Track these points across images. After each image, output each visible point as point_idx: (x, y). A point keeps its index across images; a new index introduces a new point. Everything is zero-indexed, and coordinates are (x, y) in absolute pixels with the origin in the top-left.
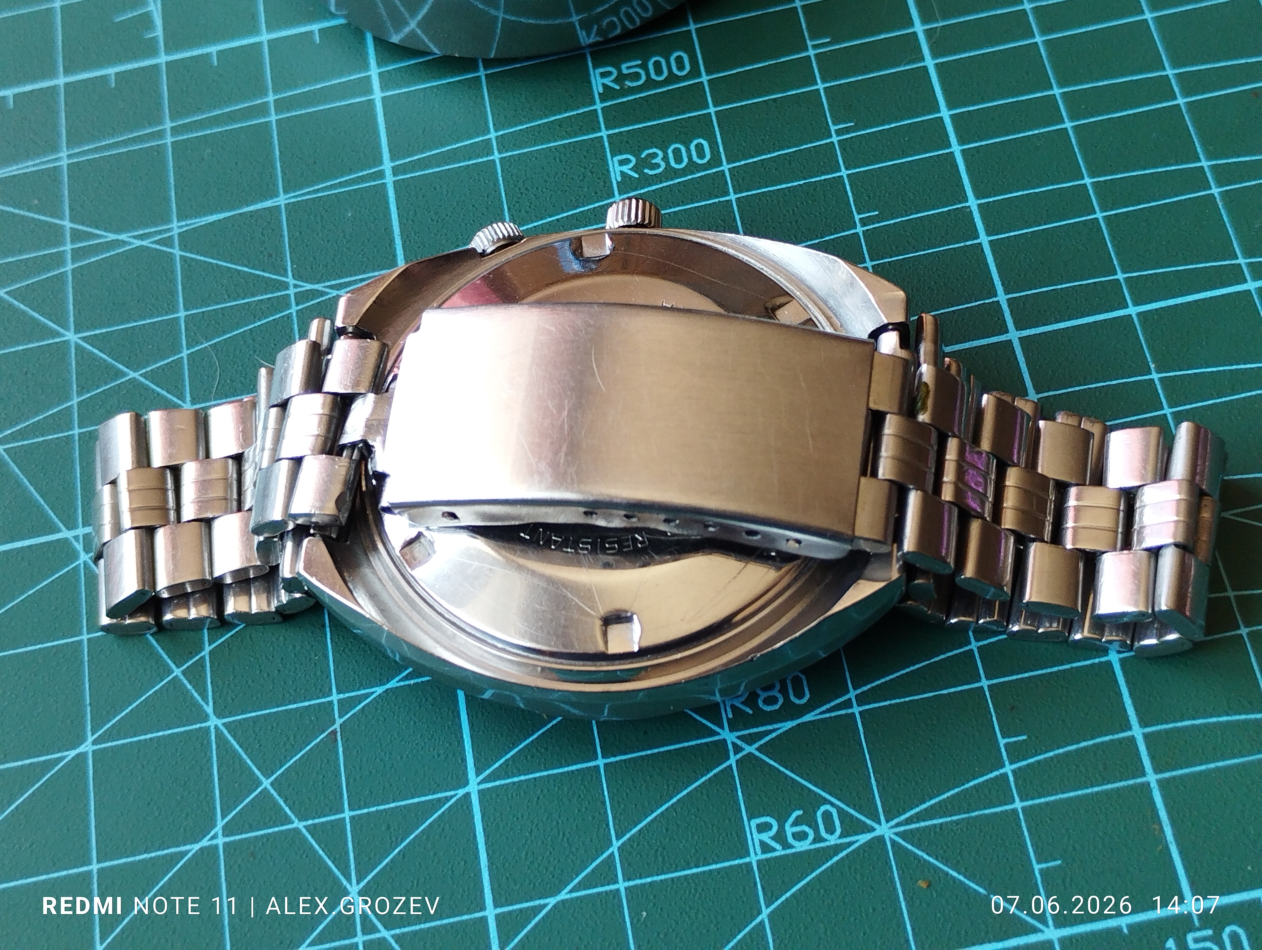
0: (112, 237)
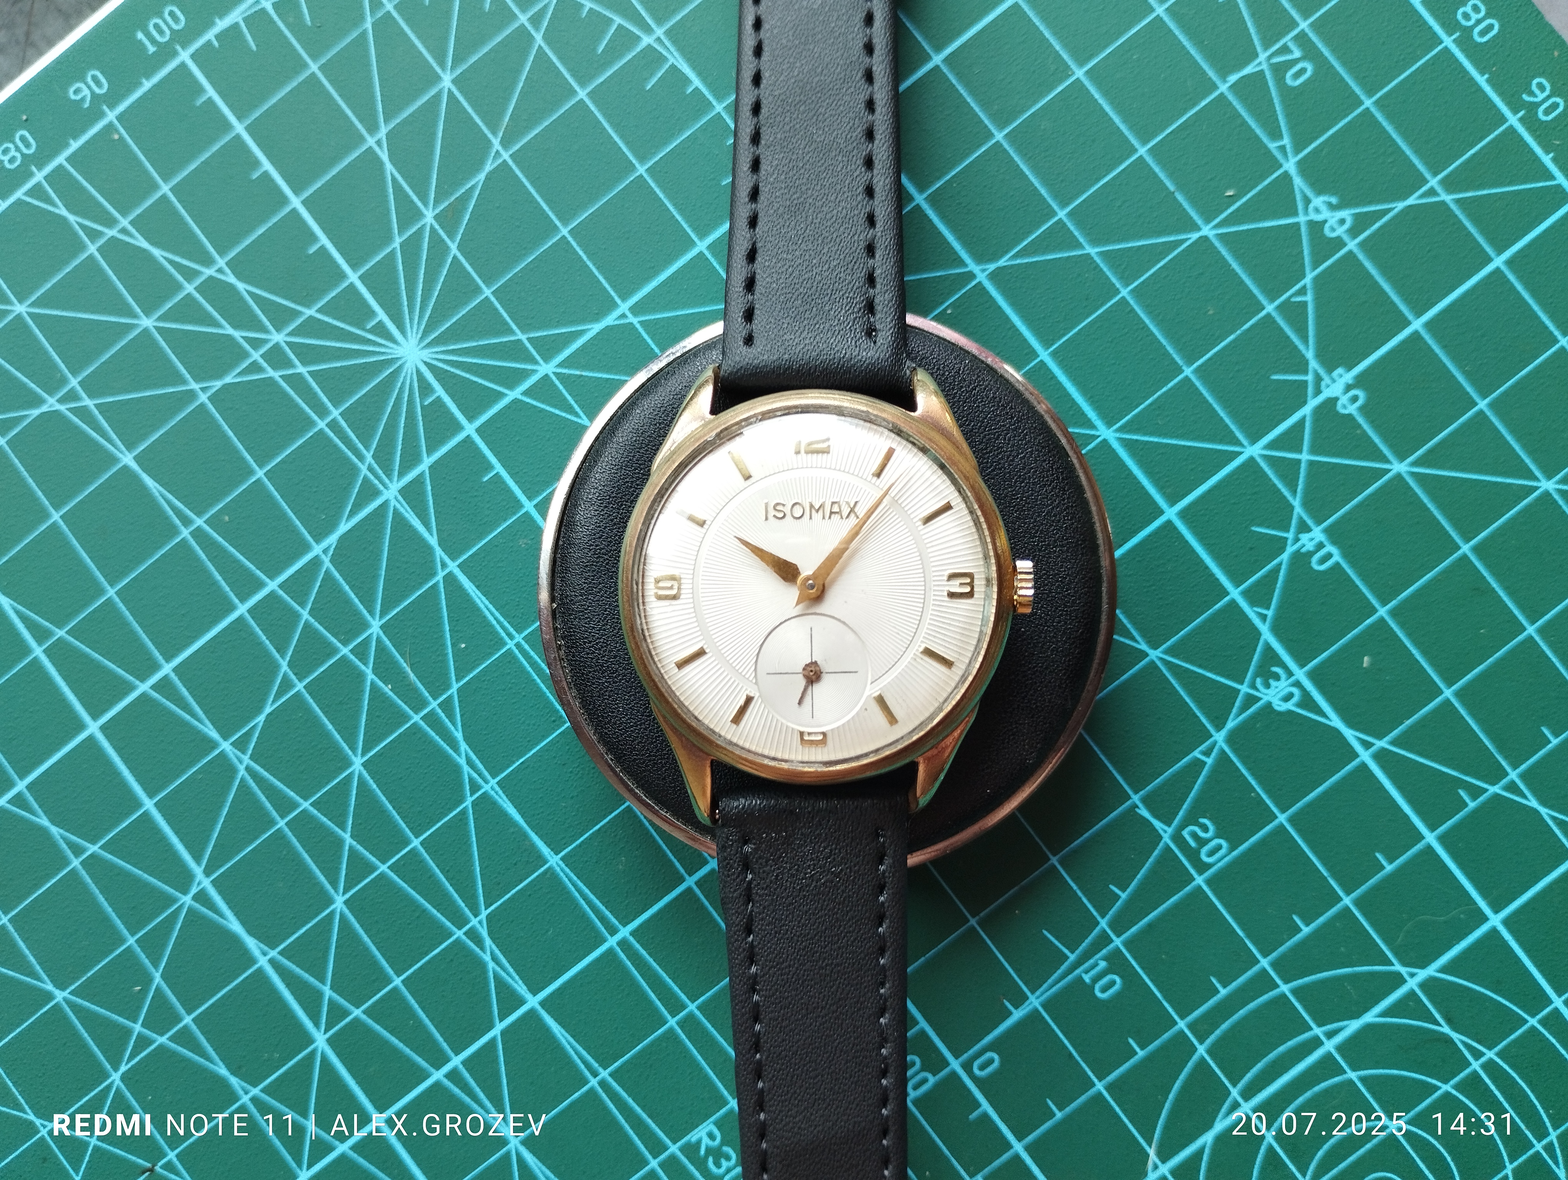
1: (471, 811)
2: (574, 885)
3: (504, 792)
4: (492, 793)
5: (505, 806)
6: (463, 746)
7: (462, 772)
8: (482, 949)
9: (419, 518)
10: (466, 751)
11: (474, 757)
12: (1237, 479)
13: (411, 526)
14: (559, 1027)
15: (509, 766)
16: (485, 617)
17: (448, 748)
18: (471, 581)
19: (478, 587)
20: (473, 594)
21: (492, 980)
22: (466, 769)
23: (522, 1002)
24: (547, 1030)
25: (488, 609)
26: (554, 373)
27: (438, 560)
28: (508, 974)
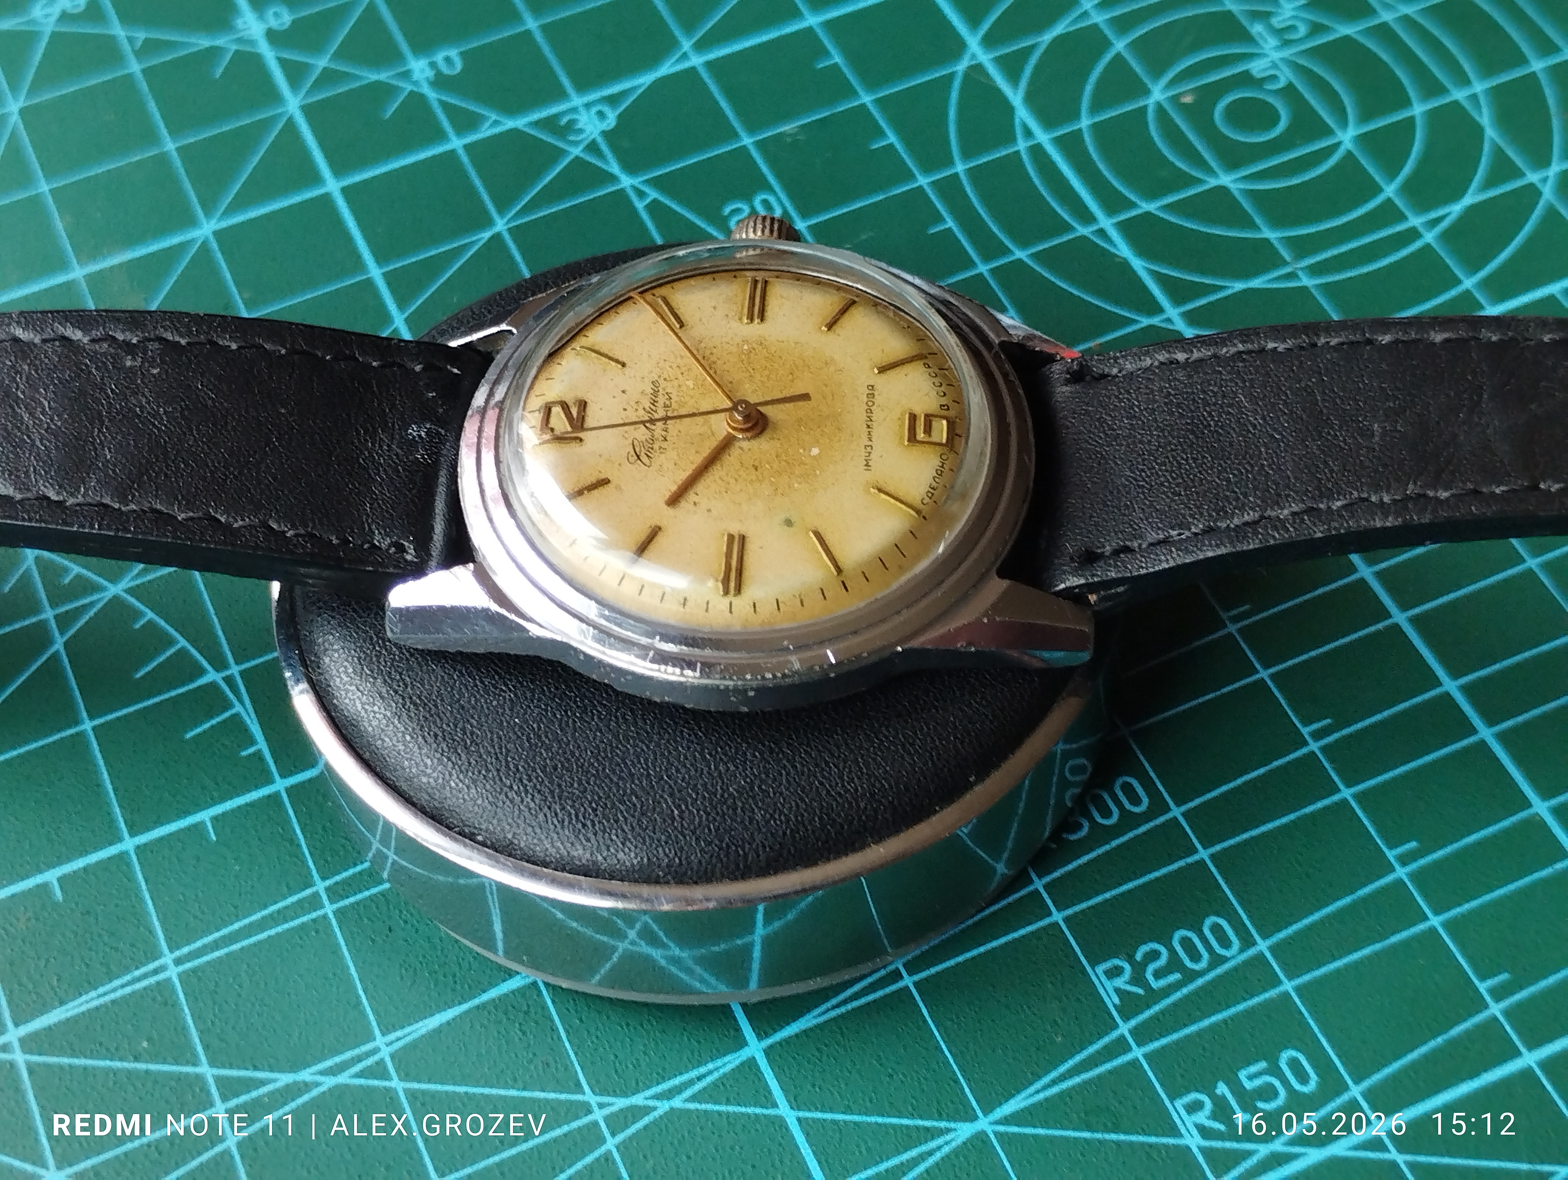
0: (285, 1079)
17: (299, 1100)
18: (48, 1012)
19: (62, 1004)
20: (70, 1013)
21: (706, 1106)
22: (343, 1079)
23: (751, 1065)
24: (804, 1033)
28: (701, 1078)
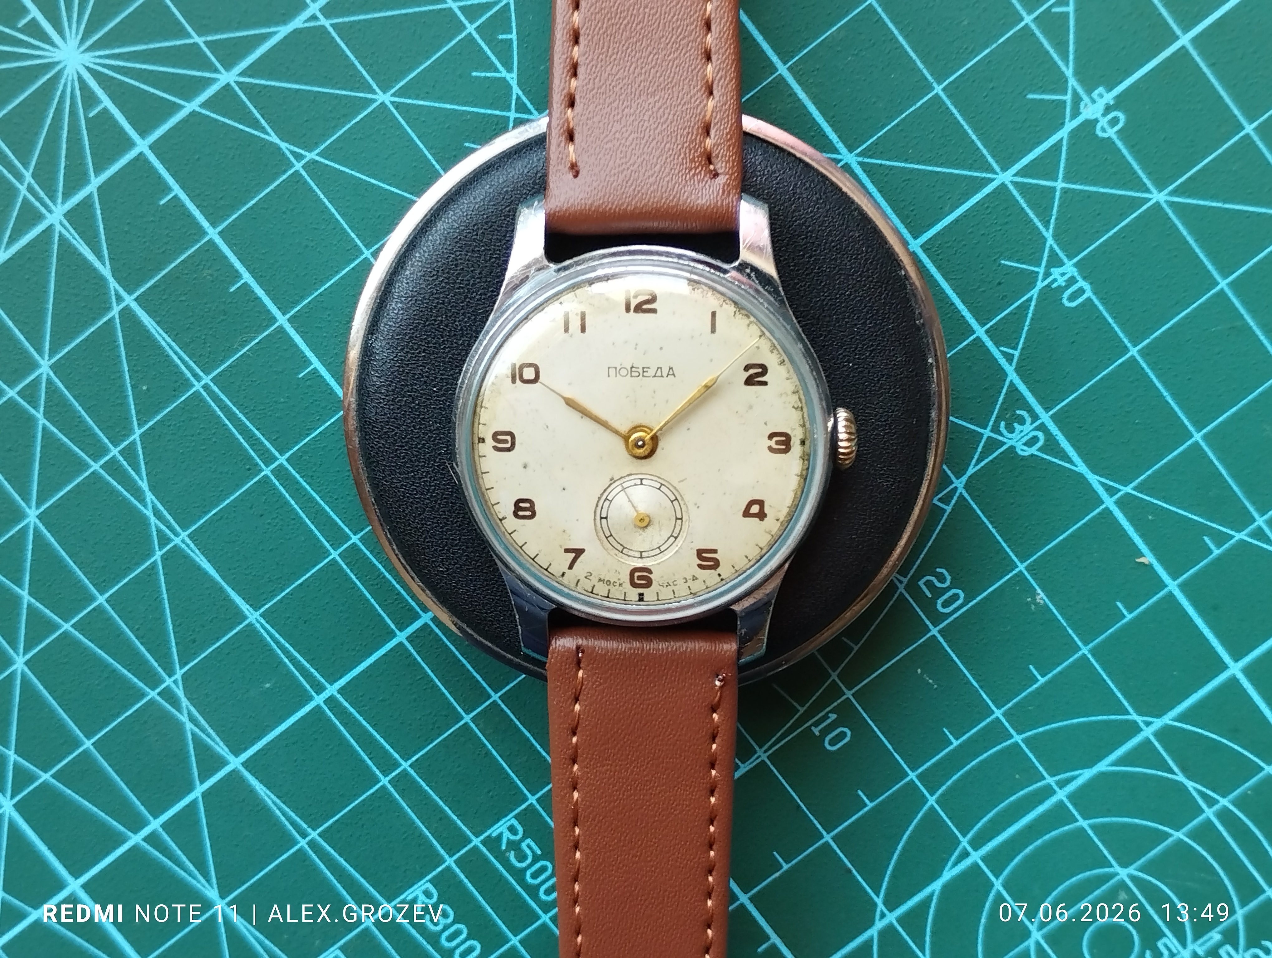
0: (144, 485)
1: (160, 567)
2: (277, 642)
3: (196, 545)
4: (183, 546)
5: (197, 559)
6: (149, 496)
7: (150, 524)
8: (179, 709)
9: (88, 245)
10: (152, 502)
11: (162, 508)
12: (988, 207)
13: (80, 254)
14: (264, 789)
15: (200, 517)
16: (168, 356)
17: (132, 499)
18: (150, 316)
19: (158, 323)
20: (153, 331)
21: (190, 742)
22: (153, 520)
23: (224, 763)
24: (252, 791)
25: (171, 347)
26: (237, 83)
27: (113, 293)
28: (209, 735)
